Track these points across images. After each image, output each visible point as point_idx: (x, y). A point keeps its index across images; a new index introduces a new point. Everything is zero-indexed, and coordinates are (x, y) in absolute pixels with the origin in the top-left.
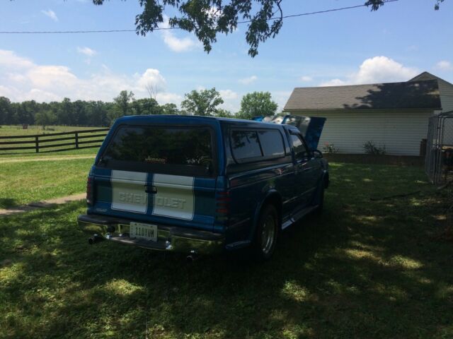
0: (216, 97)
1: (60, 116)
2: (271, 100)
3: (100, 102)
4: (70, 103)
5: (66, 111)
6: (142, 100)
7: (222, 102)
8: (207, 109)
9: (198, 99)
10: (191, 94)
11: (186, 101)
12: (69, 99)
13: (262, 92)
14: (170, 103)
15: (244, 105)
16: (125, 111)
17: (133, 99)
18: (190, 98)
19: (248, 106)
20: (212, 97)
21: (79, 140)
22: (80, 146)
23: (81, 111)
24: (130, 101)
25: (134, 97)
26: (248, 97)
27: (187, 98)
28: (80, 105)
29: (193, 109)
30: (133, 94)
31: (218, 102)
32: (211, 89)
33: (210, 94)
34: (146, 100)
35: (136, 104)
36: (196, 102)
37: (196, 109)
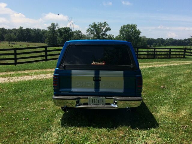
0: (107, 26)
1: (18, 36)
2: (137, 29)
3: (39, 29)
4: (23, 29)
5: (21, 34)
6: (63, 28)
7: (110, 30)
8: (101, 34)
9: (96, 28)
10: (93, 25)
11: (89, 29)
12: (22, 28)
13: (132, 24)
14: (78, 30)
15: (121, 32)
16: (53, 34)
17: (58, 27)
18: (92, 27)
19: (123, 32)
20: (104, 26)
21: (49, 53)
22: (49, 57)
23: (29, 34)
24: (56, 29)
25: (58, 26)
26: (124, 27)
27: (90, 27)
28: (28, 30)
29: (93, 33)
30: (58, 25)
31: (108, 29)
32: (104, 22)
33: (104, 25)
34: (65, 28)
35: (60, 30)
36: (95, 29)
37: (95, 33)
